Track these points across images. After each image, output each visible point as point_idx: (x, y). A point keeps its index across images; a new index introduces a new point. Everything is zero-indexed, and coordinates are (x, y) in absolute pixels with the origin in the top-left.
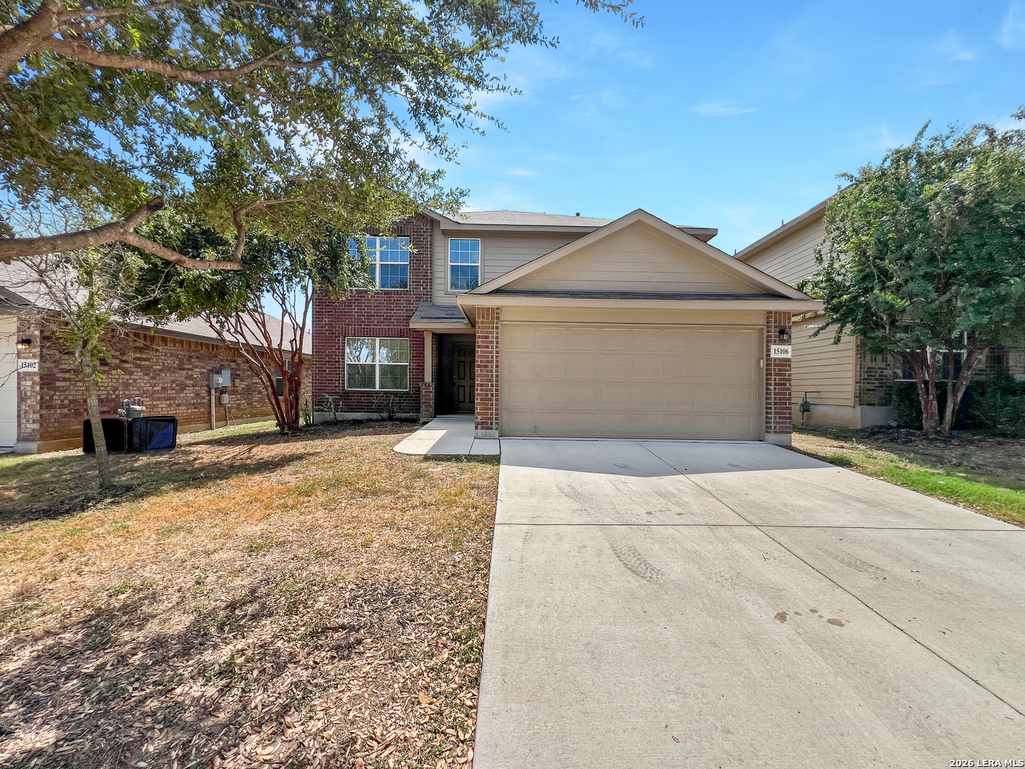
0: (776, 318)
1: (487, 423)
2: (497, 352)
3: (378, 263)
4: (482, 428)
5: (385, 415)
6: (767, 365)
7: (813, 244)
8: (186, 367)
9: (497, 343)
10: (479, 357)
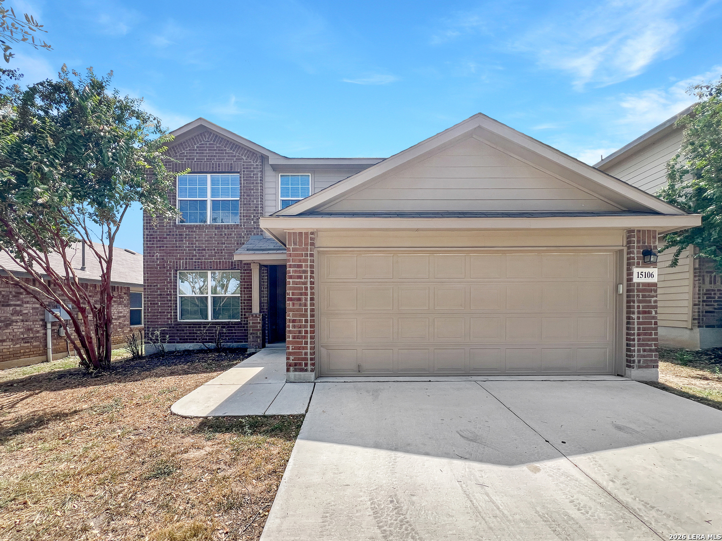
0: (638, 237)
1: (300, 364)
2: (312, 283)
3: (209, 199)
4: (295, 370)
5: (212, 345)
6: (628, 291)
7: (666, 159)
8: (12, 303)
9: (312, 272)
10: (291, 288)
